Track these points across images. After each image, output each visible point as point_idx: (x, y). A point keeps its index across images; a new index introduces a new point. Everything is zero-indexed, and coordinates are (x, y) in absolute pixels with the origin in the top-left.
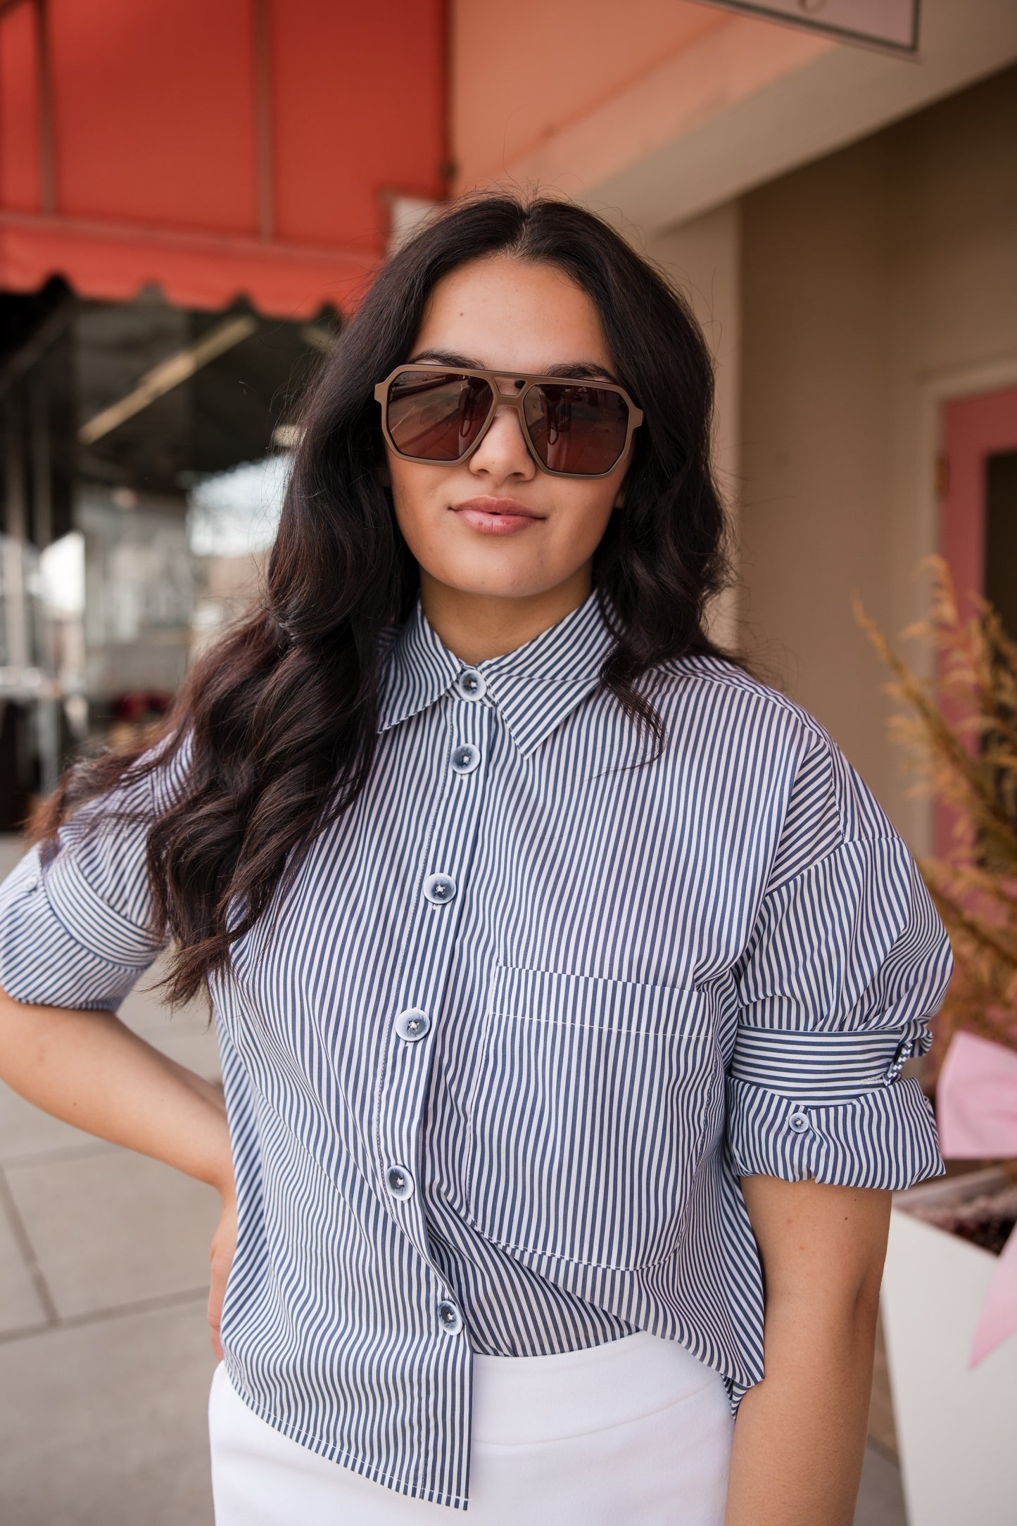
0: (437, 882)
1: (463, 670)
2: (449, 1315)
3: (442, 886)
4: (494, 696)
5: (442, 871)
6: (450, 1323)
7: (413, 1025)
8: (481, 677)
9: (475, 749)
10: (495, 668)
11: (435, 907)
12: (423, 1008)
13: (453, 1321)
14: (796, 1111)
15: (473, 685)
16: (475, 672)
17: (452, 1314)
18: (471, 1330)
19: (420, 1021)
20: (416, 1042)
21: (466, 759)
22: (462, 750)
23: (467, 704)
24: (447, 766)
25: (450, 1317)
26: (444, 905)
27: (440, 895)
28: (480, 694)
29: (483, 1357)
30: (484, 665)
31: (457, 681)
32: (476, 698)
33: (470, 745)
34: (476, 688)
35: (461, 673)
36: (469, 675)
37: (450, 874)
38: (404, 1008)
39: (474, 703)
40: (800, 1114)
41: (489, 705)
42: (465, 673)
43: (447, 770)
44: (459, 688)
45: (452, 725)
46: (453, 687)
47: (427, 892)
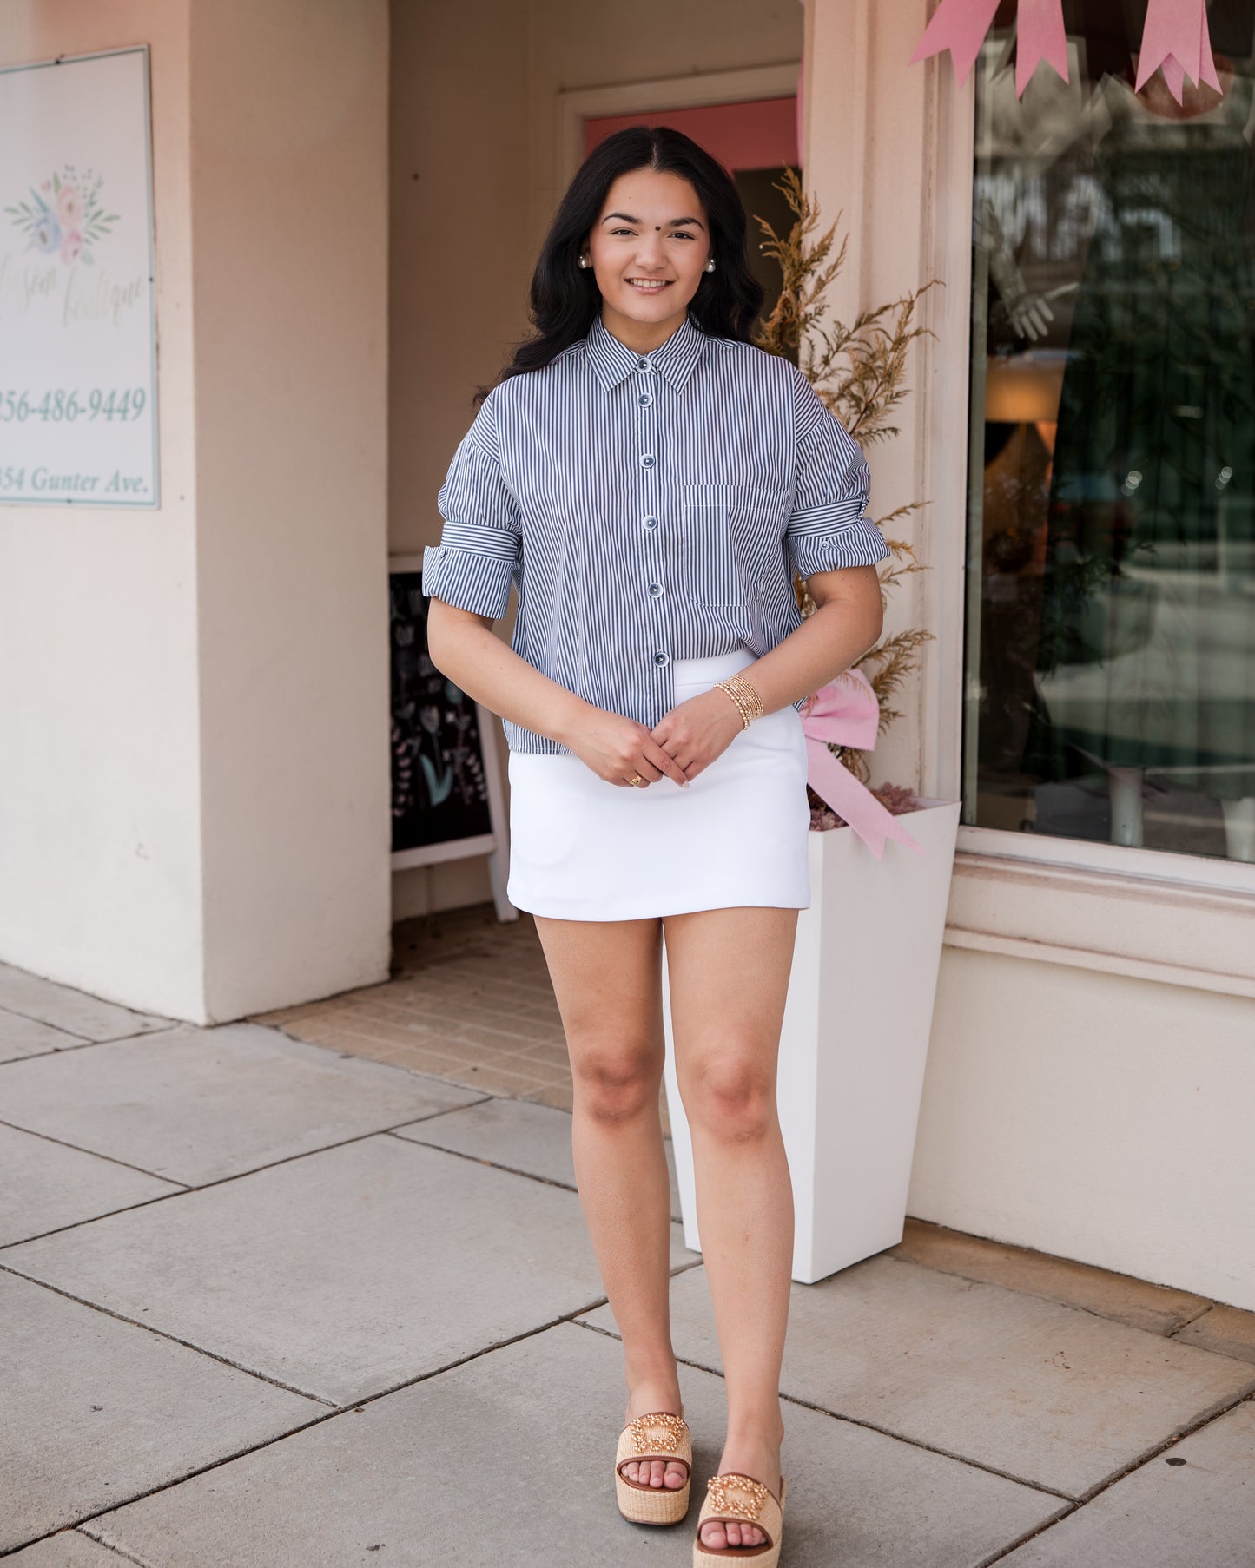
0: (645, 458)
1: (640, 358)
3: (648, 459)
4: (659, 368)
5: (646, 453)
7: (650, 523)
8: (649, 361)
9: (650, 394)
10: (655, 355)
11: (647, 470)
12: (652, 515)
14: (823, 540)
15: (644, 365)
16: (645, 359)
19: (653, 521)
20: (653, 530)
21: (645, 400)
22: (643, 396)
23: (643, 374)
26: (651, 468)
27: (648, 464)
28: (649, 369)
30: (649, 355)
31: (637, 365)
32: (646, 371)
33: (646, 393)
34: (646, 367)
35: (638, 361)
36: (642, 361)
37: (650, 453)
38: (644, 516)
39: (645, 374)
40: (825, 542)
41: (653, 374)
43: (637, 404)
44: (638, 367)
45: (635, 385)
46: (635, 367)
47: (642, 464)
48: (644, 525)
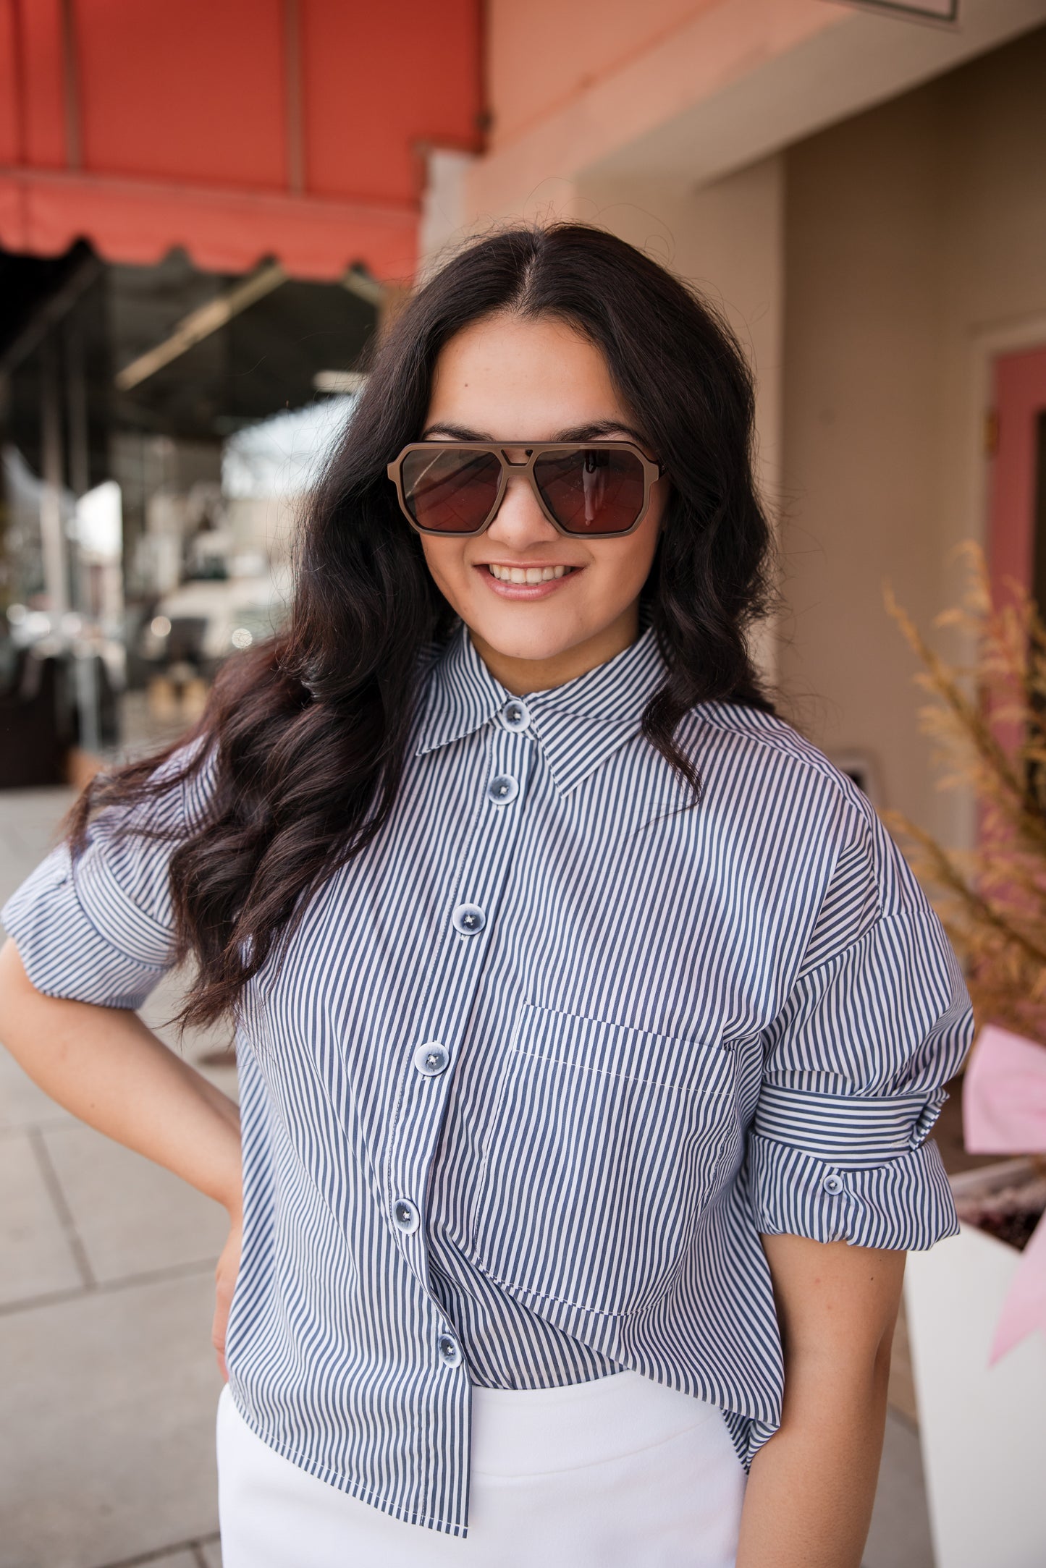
0: (466, 912)
1: (509, 700)
2: (449, 1348)
3: (471, 916)
4: (538, 731)
5: (472, 901)
6: (450, 1356)
7: (432, 1059)
8: (526, 710)
9: (513, 781)
10: (541, 701)
11: (463, 938)
12: (443, 1042)
13: (452, 1354)
14: (830, 1173)
15: (517, 716)
16: (521, 704)
17: (451, 1348)
18: (470, 1362)
19: (439, 1056)
20: (434, 1077)
21: (503, 790)
22: (501, 779)
23: (509, 734)
24: (484, 795)
25: (450, 1350)
26: (472, 936)
27: (469, 926)
28: (523, 726)
29: (483, 1390)
30: (530, 697)
31: (501, 711)
32: (518, 729)
33: (508, 776)
34: (519, 719)
35: (506, 703)
36: (514, 706)
37: (480, 905)
38: (425, 1041)
39: (516, 735)
40: (835, 1176)
41: (531, 737)
42: (510, 704)
43: (483, 799)
44: (503, 718)
45: (491, 753)
46: (496, 717)
47: (455, 922)
48: (417, 1061)
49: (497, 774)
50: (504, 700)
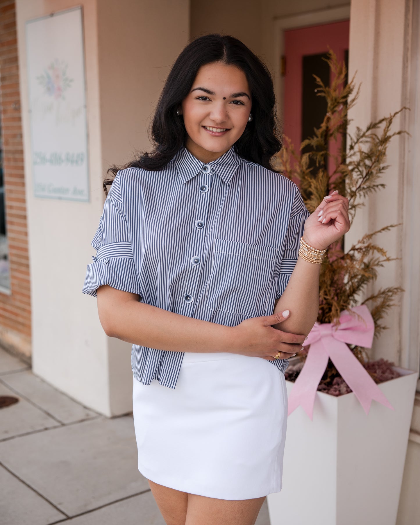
0: (199, 222)
1: (204, 165)
3: (200, 224)
4: (212, 172)
5: (200, 219)
7: (196, 260)
8: (209, 167)
9: (207, 186)
10: (213, 164)
11: (199, 229)
12: (198, 256)
16: (207, 166)
19: (198, 259)
20: (197, 265)
21: (204, 189)
22: (203, 187)
23: (204, 175)
24: (199, 190)
26: (201, 229)
27: (200, 226)
28: (209, 172)
30: (210, 163)
32: (207, 173)
33: (205, 185)
34: (206, 170)
36: (205, 166)
37: (202, 220)
38: (193, 256)
41: (211, 174)
43: (199, 191)
44: (203, 170)
45: (200, 179)
46: (201, 170)
47: (196, 225)
48: (192, 261)
49: (202, 185)
50: (203, 165)
